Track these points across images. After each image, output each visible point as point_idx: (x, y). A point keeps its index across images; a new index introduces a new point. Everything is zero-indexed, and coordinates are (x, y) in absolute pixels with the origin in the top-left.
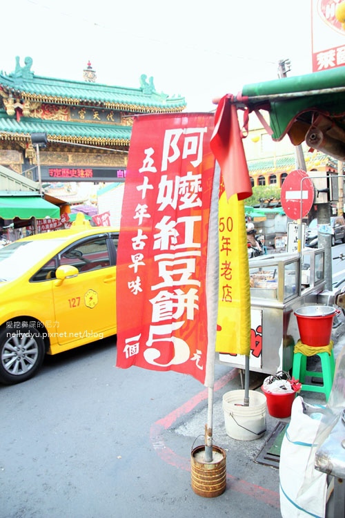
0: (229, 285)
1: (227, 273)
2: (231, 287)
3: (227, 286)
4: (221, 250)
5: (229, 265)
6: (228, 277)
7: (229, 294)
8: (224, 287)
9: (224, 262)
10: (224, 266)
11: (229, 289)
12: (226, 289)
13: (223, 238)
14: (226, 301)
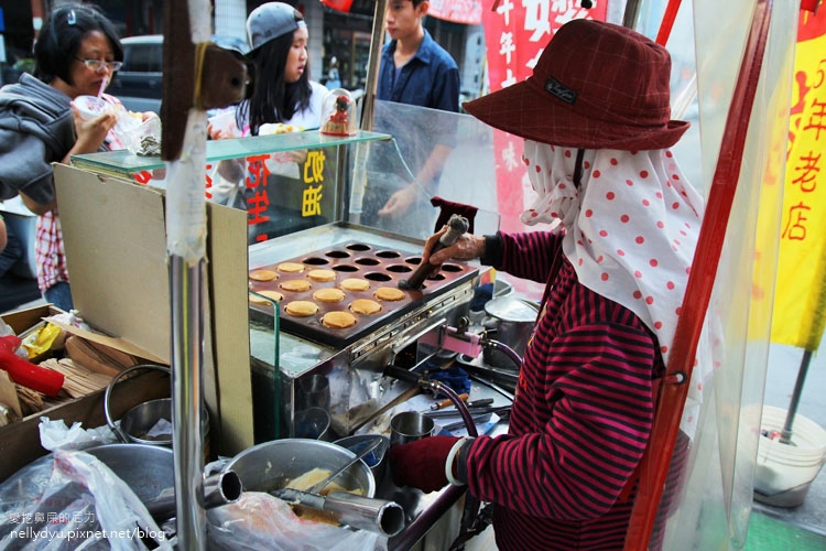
0: (805, 204)
1: (806, 178)
2: (808, 208)
3: (801, 206)
4: (806, 128)
5: (816, 160)
6: (808, 186)
7: (802, 223)
8: (793, 208)
9: (807, 155)
10: (805, 163)
11: (804, 211)
12: (796, 212)
13: (815, 103)
14: (791, 238)
